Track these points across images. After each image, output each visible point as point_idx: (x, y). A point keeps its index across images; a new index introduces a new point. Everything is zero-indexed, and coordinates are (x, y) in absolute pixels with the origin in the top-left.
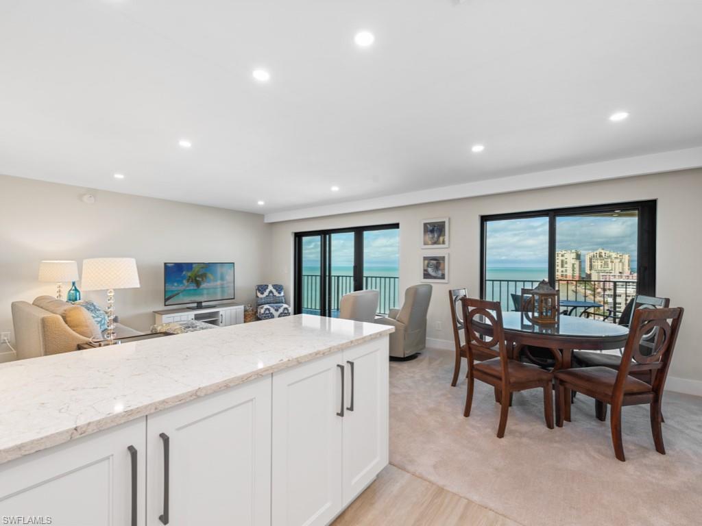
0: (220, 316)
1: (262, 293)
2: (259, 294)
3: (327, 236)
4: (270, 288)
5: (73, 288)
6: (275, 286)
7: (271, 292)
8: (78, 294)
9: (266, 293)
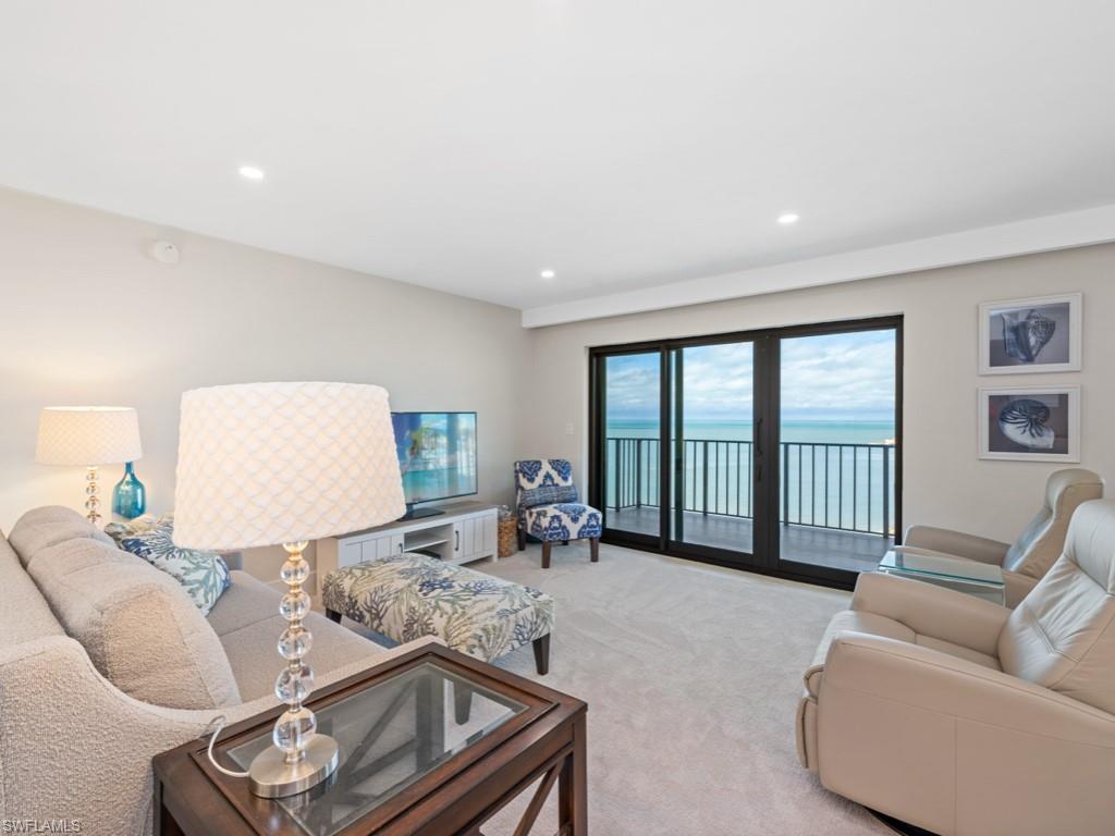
0: (455, 535)
1: (531, 480)
2: (524, 482)
3: (673, 353)
4: (546, 468)
5: (128, 478)
6: (555, 464)
7: (548, 476)
8: (139, 491)
9: (539, 480)
